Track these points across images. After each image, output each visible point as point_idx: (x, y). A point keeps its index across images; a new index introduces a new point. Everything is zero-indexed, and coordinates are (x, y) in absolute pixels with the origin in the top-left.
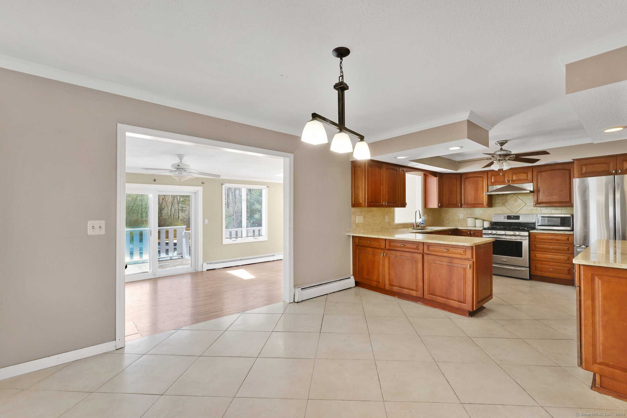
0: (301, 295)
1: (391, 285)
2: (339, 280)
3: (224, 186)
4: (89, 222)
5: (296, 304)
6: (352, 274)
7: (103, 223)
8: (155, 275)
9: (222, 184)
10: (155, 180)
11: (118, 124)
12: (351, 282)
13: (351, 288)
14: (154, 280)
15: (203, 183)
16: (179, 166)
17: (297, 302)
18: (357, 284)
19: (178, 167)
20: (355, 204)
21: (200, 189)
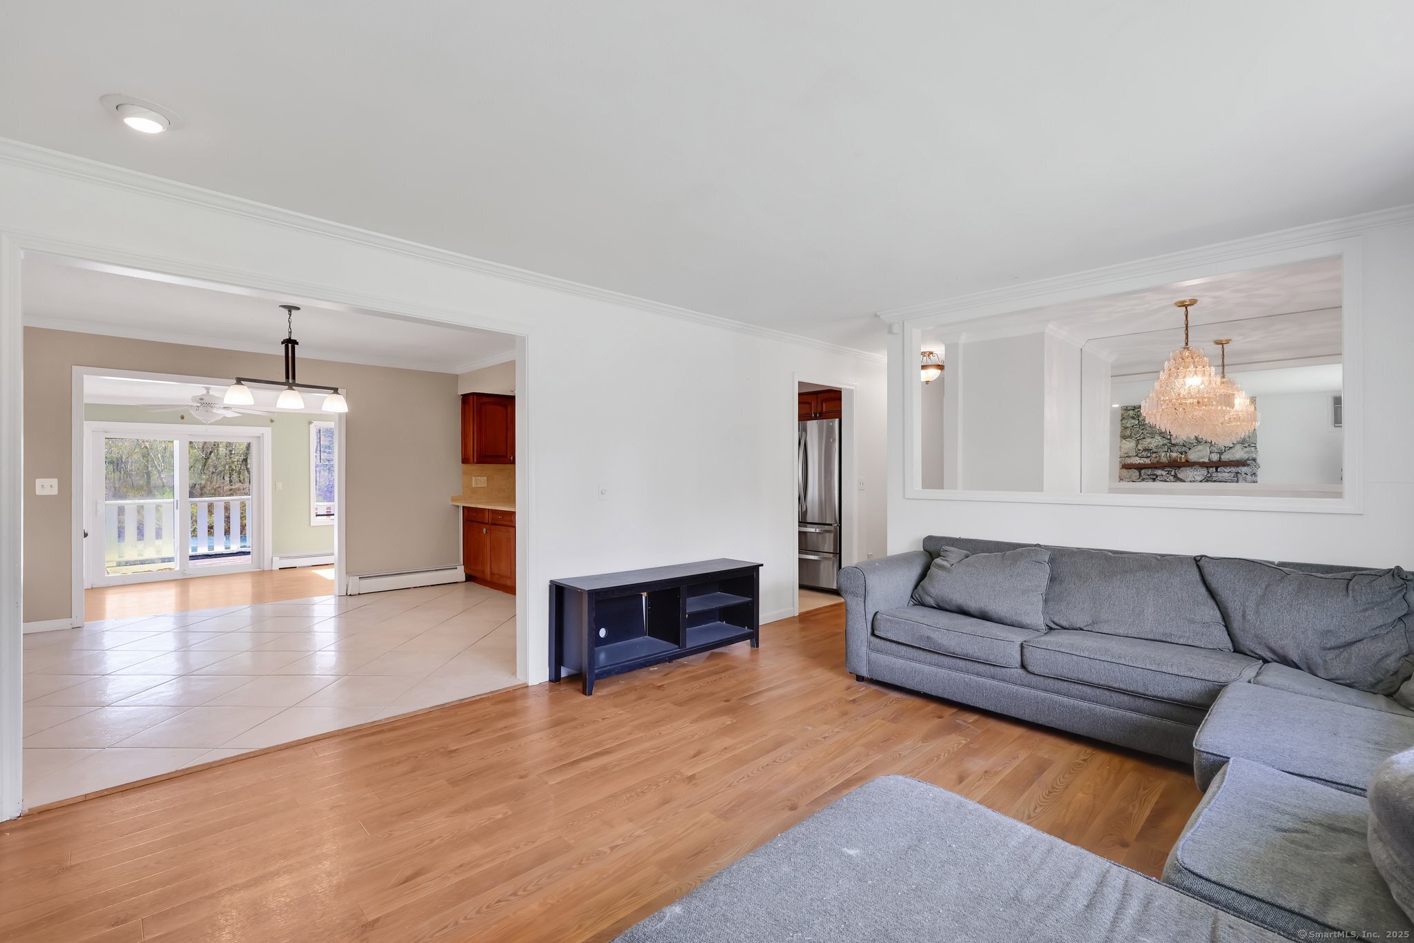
0: (357, 585)
1: (492, 574)
2: (436, 570)
3: (312, 426)
4: (37, 480)
5: (349, 597)
6: (462, 563)
7: (55, 482)
8: (184, 574)
9: (310, 423)
10: (182, 418)
11: (73, 367)
12: (459, 574)
13: (457, 583)
14: (183, 582)
15: (272, 421)
16: (201, 399)
17: (350, 595)
18: (470, 578)
19: (202, 401)
20: (465, 460)
21: (267, 432)
